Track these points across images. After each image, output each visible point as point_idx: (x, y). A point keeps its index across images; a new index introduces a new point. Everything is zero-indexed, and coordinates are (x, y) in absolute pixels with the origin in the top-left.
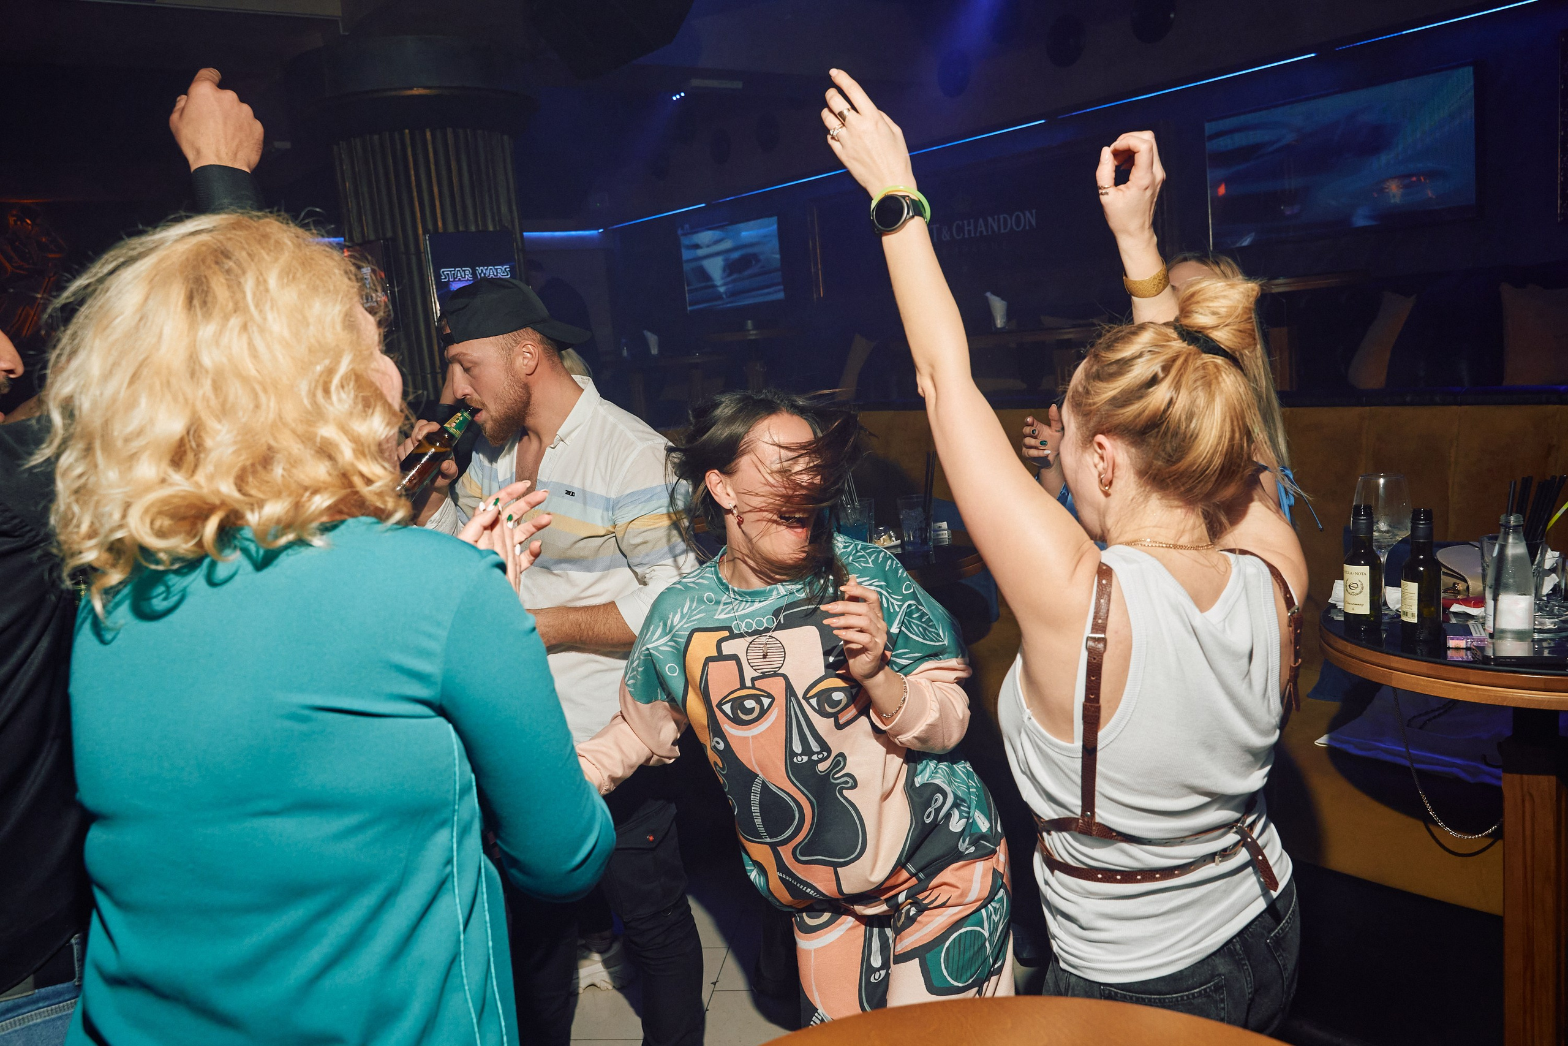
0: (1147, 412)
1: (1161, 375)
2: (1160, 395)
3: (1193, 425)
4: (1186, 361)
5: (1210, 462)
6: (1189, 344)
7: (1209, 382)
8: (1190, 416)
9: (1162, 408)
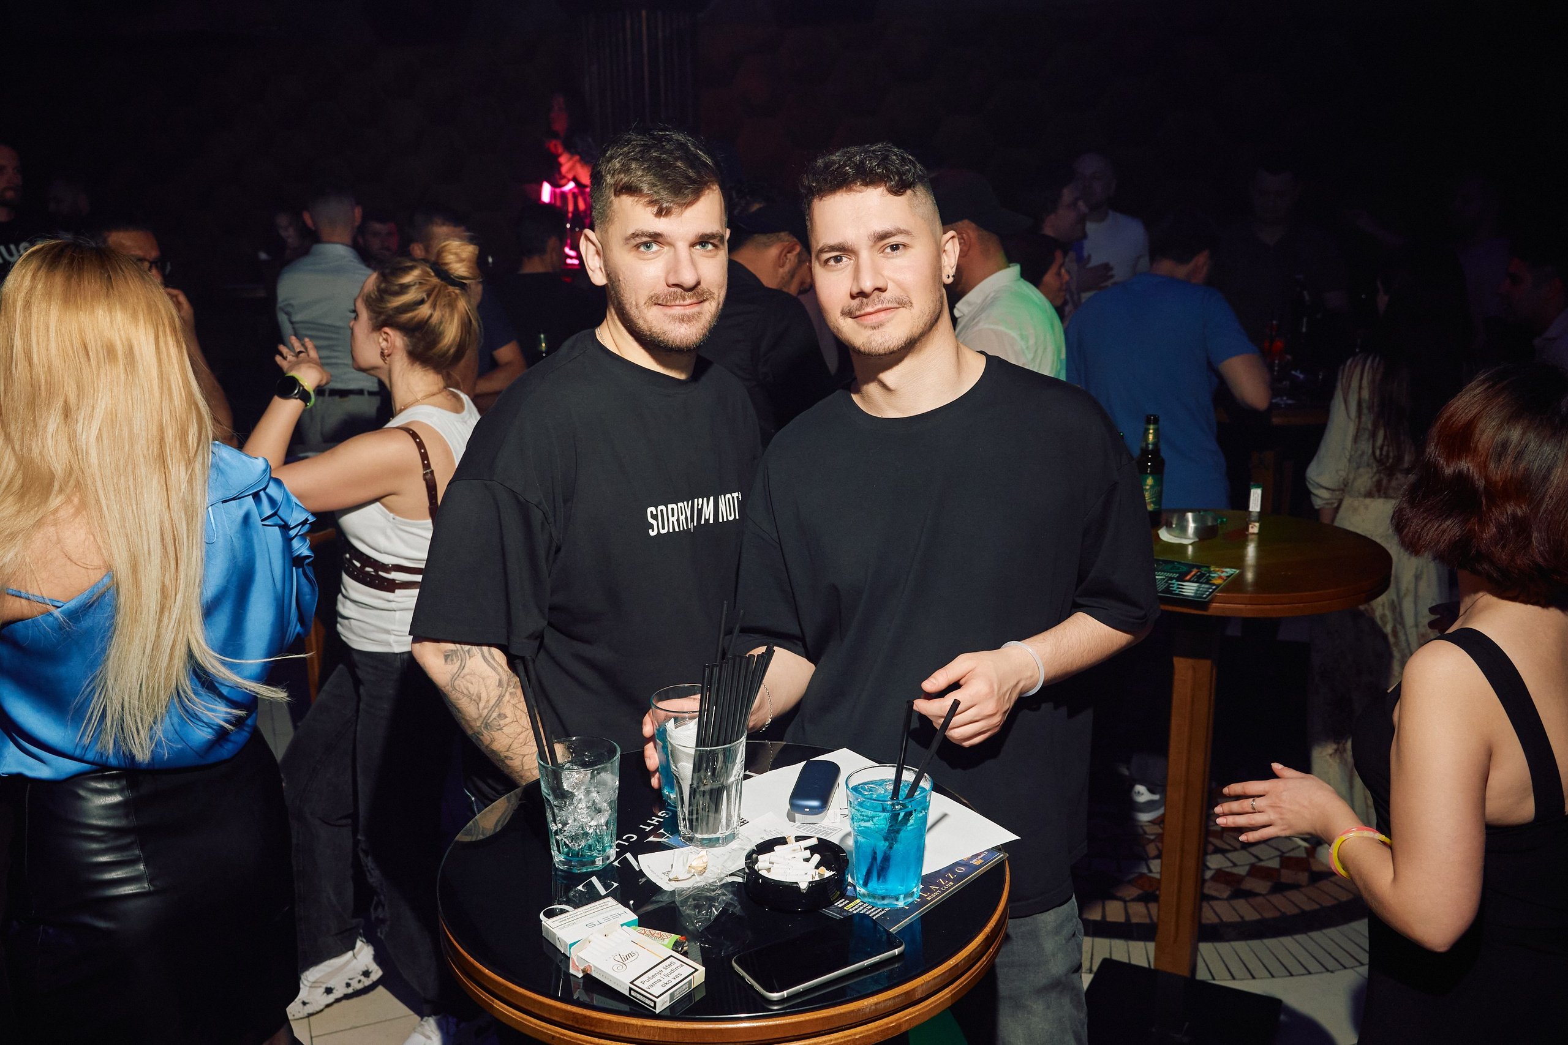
0: (416, 319)
1: (426, 299)
2: (425, 311)
3: (441, 327)
4: (439, 291)
5: (449, 350)
6: (442, 280)
7: (452, 305)
8: (441, 323)
9: (427, 317)
